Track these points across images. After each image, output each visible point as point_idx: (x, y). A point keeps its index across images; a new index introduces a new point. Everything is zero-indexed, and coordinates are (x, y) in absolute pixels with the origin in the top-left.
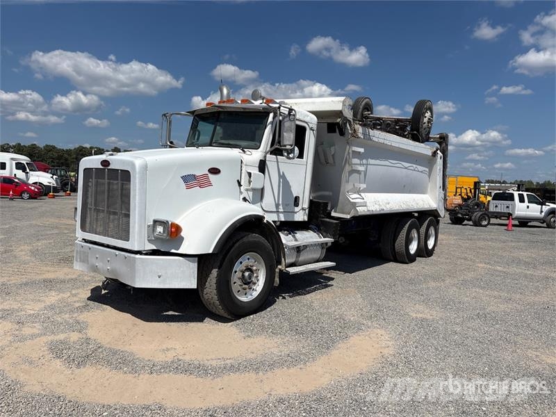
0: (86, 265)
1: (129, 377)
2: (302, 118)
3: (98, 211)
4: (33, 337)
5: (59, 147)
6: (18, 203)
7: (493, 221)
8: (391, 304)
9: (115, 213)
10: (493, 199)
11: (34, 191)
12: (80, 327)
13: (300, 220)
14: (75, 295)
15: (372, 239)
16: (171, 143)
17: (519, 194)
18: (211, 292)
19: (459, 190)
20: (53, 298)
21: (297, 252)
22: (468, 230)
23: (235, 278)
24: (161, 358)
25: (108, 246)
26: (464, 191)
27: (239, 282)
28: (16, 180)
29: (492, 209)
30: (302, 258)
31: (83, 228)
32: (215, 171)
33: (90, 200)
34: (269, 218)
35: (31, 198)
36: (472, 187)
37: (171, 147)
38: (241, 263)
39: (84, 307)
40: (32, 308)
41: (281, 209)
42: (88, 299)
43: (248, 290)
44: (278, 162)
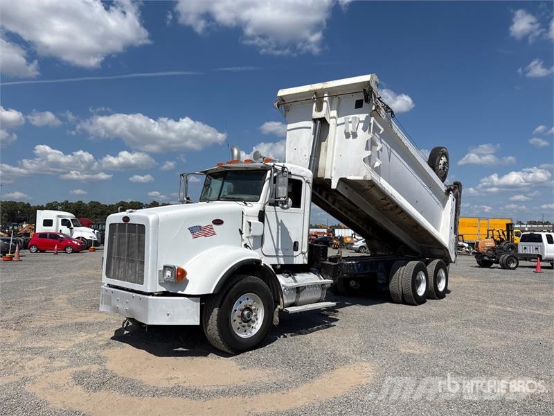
0: (109, 307)
1: (136, 399)
2: (297, 173)
3: (119, 259)
4: (61, 368)
5: (102, 203)
6: (62, 257)
7: (521, 263)
8: (385, 341)
9: (133, 261)
10: (521, 241)
11: (77, 245)
12: (101, 360)
13: (300, 263)
14: (100, 336)
15: (380, 282)
16: (188, 199)
17: (547, 235)
18: (212, 328)
19: (490, 233)
20: (82, 337)
21: (297, 293)
22: (495, 273)
23: (235, 316)
24: (164, 384)
25: (127, 290)
26: (495, 233)
27: (239, 320)
28: (61, 236)
29: (521, 251)
30: (301, 299)
31: (108, 275)
32: (218, 222)
33: (115, 250)
34: (267, 262)
35: (74, 251)
36: (505, 229)
37: (188, 203)
38: (241, 302)
39: (107, 345)
40: (63, 345)
41: (280, 253)
42: (112, 338)
43: (247, 328)
44: (276, 212)
